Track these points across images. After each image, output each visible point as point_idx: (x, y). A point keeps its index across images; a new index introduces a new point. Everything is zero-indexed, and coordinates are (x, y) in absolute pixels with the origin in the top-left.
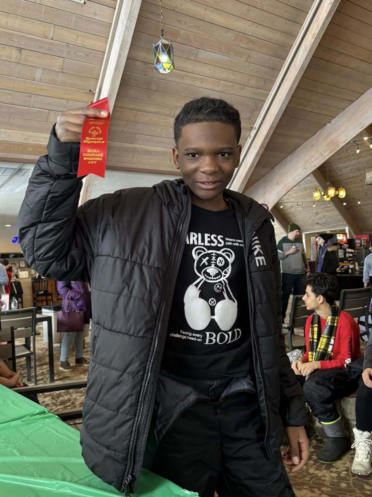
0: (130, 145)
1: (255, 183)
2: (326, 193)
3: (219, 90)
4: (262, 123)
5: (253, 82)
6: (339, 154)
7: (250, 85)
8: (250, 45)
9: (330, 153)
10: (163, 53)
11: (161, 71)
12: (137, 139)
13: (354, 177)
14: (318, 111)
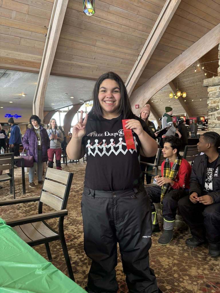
0: (69, 62)
1: (139, 87)
2: (176, 95)
3: (121, 31)
4: (144, 52)
5: (141, 27)
6: (183, 74)
7: (139, 29)
8: (140, 5)
9: (181, 71)
10: (89, 3)
11: (87, 14)
12: (73, 58)
13: (191, 87)
14: (176, 47)
